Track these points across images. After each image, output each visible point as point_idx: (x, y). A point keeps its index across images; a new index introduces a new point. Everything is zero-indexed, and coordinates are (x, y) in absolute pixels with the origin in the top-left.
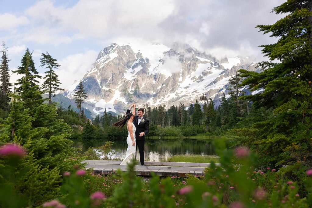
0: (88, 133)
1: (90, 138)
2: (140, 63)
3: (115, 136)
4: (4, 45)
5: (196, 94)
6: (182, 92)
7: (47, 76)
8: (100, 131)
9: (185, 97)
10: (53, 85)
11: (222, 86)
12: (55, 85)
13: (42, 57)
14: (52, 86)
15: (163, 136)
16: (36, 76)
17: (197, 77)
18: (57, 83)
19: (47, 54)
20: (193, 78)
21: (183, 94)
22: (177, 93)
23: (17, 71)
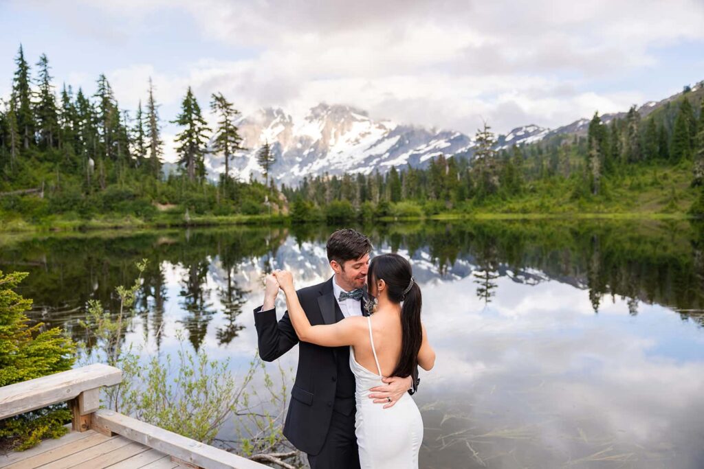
0: (299, 214)
1: (303, 222)
2: (280, 122)
3: (337, 218)
4: (150, 81)
5: (352, 161)
6: (334, 157)
7: (221, 128)
8: (316, 211)
9: (338, 165)
10: (230, 141)
11: (385, 150)
12: (234, 142)
13: (213, 100)
14: (228, 144)
15: (400, 216)
16: (204, 129)
17: (353, 139)
18: (236, 138)
19: (219, 96)
20: (348, 141)
21: (335, 161)
22: (328, 160)
23: (177, 121)
